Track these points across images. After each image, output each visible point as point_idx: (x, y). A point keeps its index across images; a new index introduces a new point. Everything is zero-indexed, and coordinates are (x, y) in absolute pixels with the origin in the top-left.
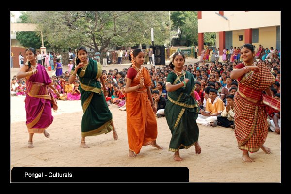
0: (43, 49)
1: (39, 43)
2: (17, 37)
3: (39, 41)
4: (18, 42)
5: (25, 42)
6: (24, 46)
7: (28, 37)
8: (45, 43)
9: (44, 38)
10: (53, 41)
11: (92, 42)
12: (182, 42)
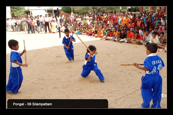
0: (72, 13)
1: (70, 11)
2: (62, 9)
3: (71, 10)
4: (62, 11)
5: (65, 11)
6: (64, 12)
7: (66, 9)
8: (73, 11)
9: (73, 9)
10: (77, 10)
11: (93, 10)
12: (132, 10)
